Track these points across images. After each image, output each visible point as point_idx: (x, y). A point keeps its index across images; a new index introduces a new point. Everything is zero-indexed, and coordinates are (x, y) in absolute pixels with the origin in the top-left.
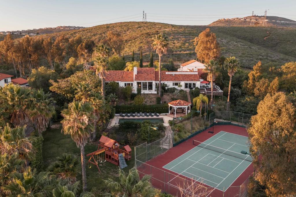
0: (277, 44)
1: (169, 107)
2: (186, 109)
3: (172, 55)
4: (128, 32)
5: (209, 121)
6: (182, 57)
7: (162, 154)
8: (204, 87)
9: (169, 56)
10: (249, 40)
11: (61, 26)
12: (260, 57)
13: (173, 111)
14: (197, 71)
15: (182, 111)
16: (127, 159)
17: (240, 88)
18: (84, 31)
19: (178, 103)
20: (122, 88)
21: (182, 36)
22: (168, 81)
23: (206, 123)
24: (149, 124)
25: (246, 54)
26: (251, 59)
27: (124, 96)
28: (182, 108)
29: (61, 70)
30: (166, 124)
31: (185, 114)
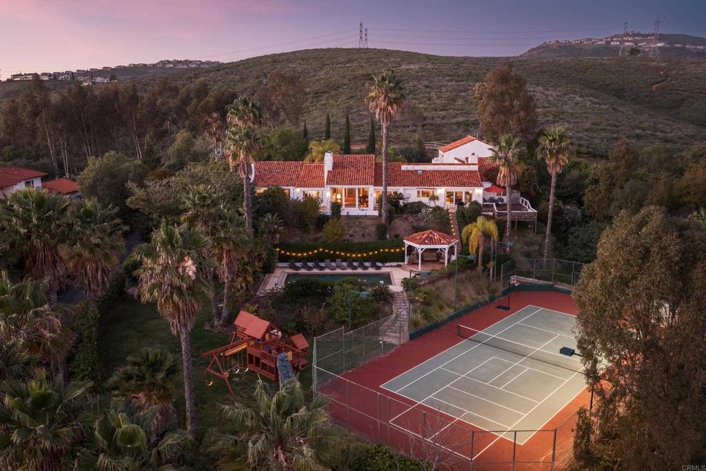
0: (683, 100)
1: (406, 246)
2: (446, 252)
3: (423, 126)
4: (322, 73)
5: (500, 281)
6: (445, 132)
7: (383, 356)
8: (492, 200)
9: (414, 128)
10: (616, 91)
11: (167, 61)
12: (637, 131)
13: (415, 256)
14: (477, 162)
15: (437, 256)
16: (298, 366)
17: (581, 203)
18: (219, 70)
19: (426, 238)
20: (296, 202)
21: (451, 80)
22: (405, 186)
23: (493, 286)
24: (353, 287)
25: (603, 124)
26: (615, 136)
27: (300, 221)
28: (437, 249)
29: (158, 160)
30: (396, 288)
31: (444, 263)
